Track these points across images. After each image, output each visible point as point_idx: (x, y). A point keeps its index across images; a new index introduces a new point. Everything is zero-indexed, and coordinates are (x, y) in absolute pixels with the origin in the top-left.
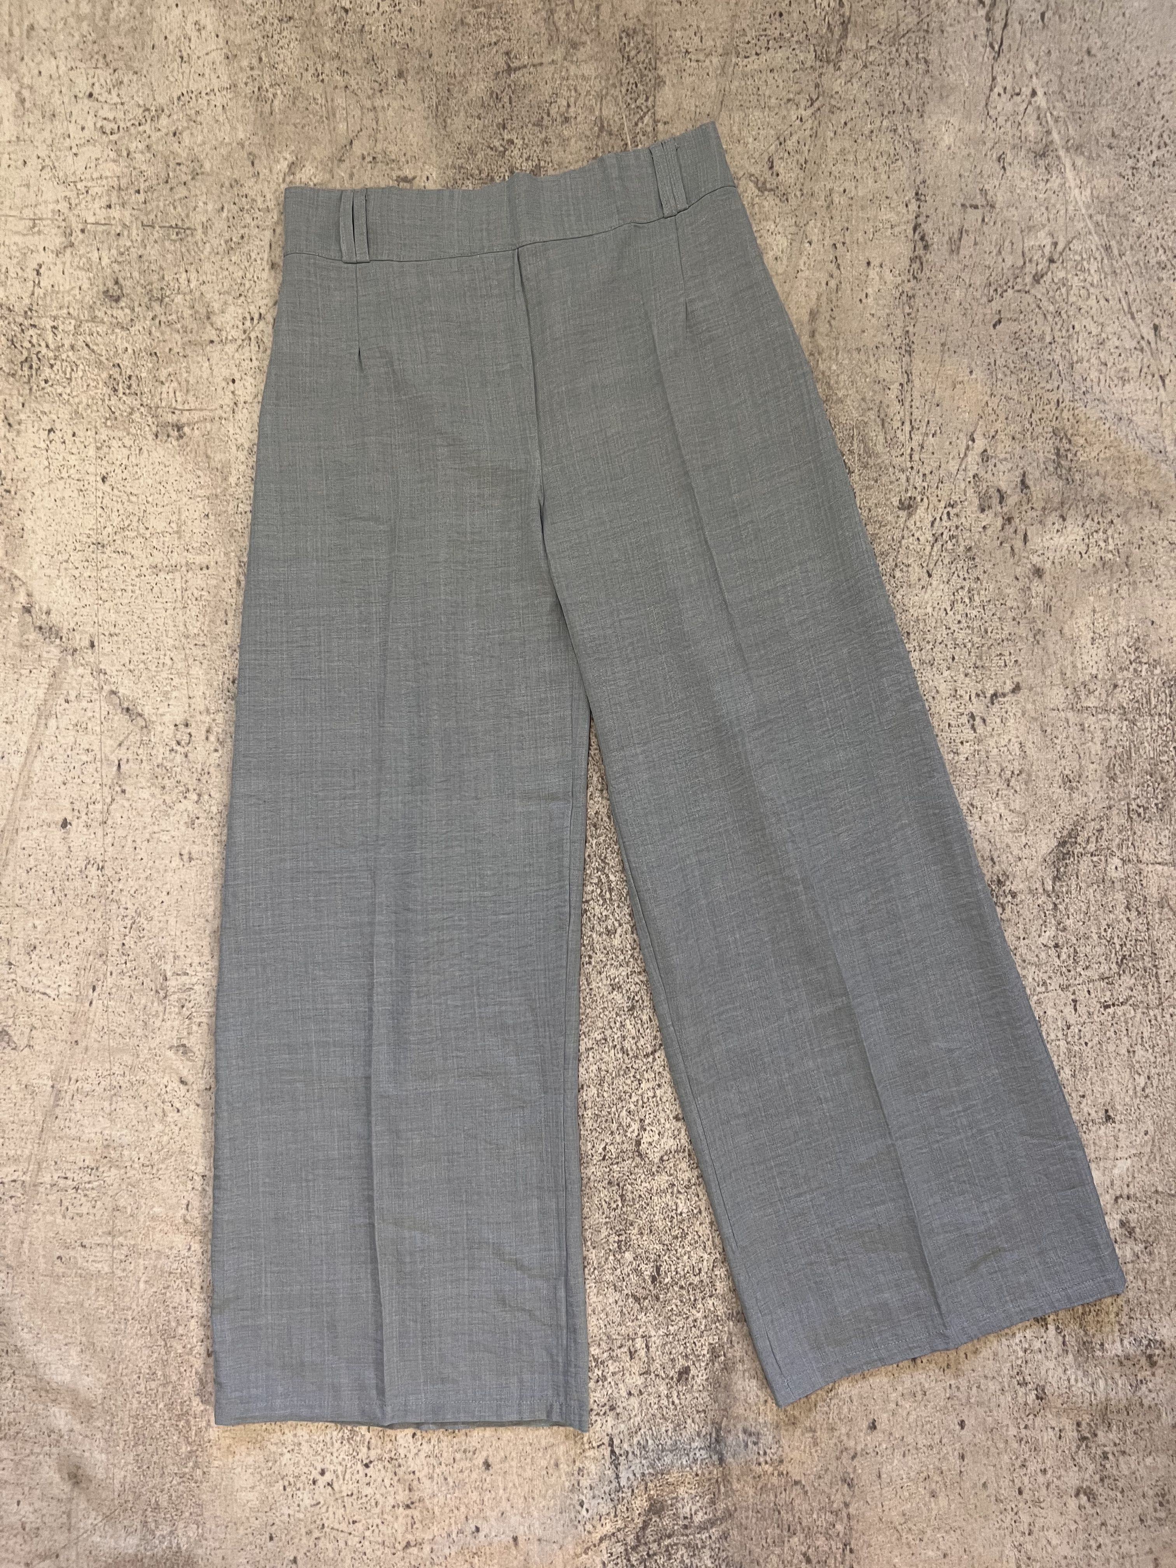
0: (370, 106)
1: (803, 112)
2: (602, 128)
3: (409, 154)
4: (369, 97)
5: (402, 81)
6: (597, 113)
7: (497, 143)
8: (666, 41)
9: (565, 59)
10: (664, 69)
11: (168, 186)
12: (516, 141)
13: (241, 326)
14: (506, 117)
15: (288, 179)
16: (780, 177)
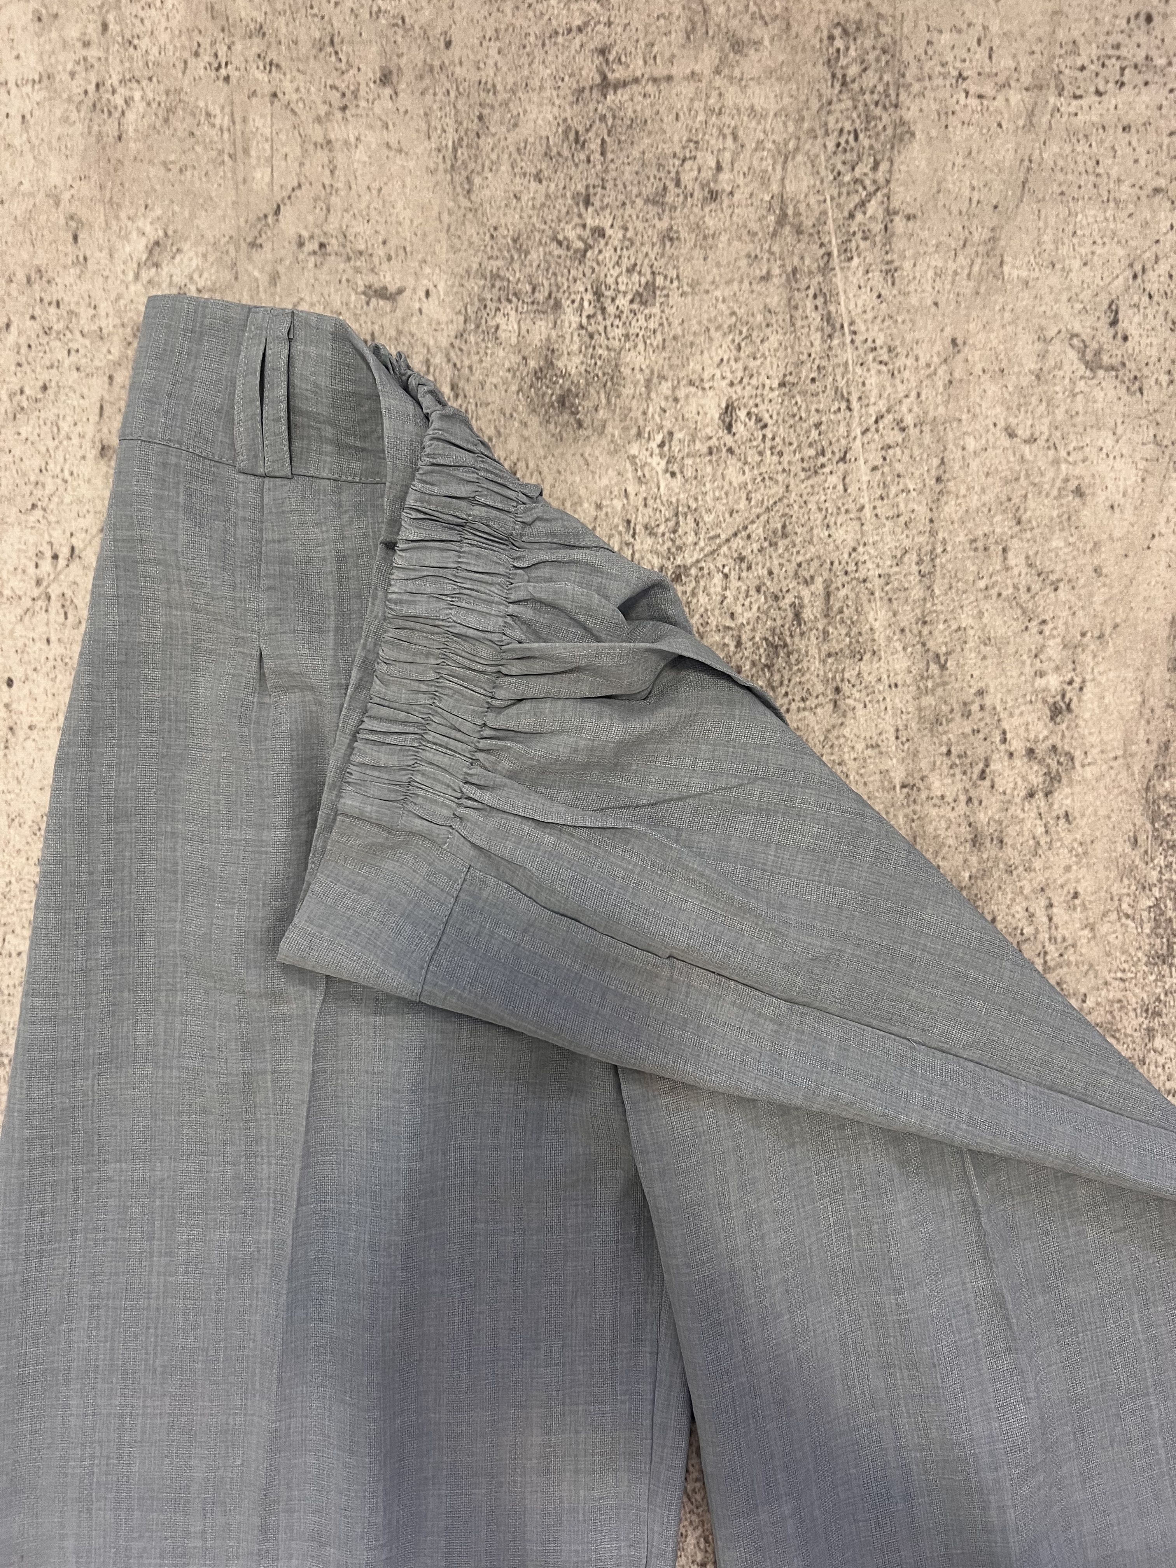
0: (320, 140)
2: (782, 220)
3: (393, 242)
4: (318, 120)
5: (388, 91)
6: (775, 188)
7: (571, 233)
8: (920, 51)
9: (718, 72)
10: (914, 108)
12: (609, 232)
13: (31, 570)
14: (591, 181)
15: (145, 276)
16: (1129, 344)
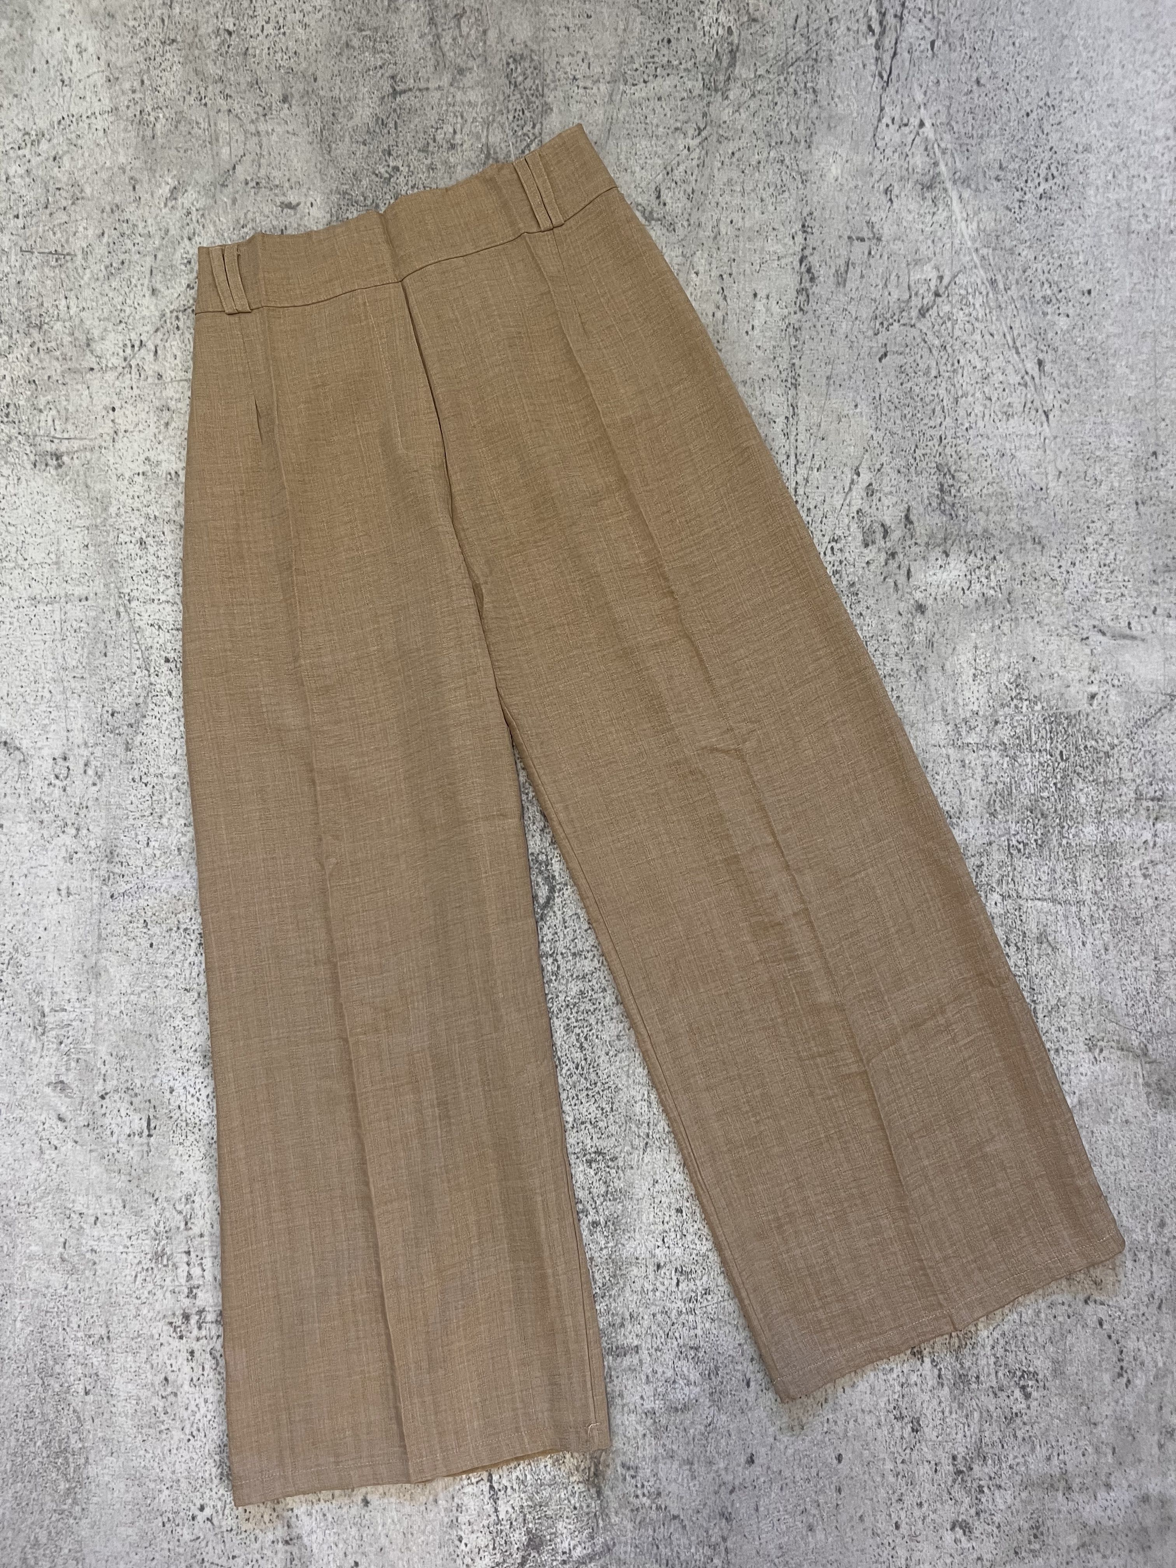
0: (254, 131)
1: (691, 142)
2: (488, 156)
3: (293, 180)
4: (252, 121)
5: (286, 106)
6: (483, 140)
7: (382, 170)
8: (553, 67)
9: (451, 85)
10: (552, 96)
11: (48, 211)
12: (401, 168)
13: (121, 353)
14: (391, 143)
15: (170, 204)
16: (667, 207)
